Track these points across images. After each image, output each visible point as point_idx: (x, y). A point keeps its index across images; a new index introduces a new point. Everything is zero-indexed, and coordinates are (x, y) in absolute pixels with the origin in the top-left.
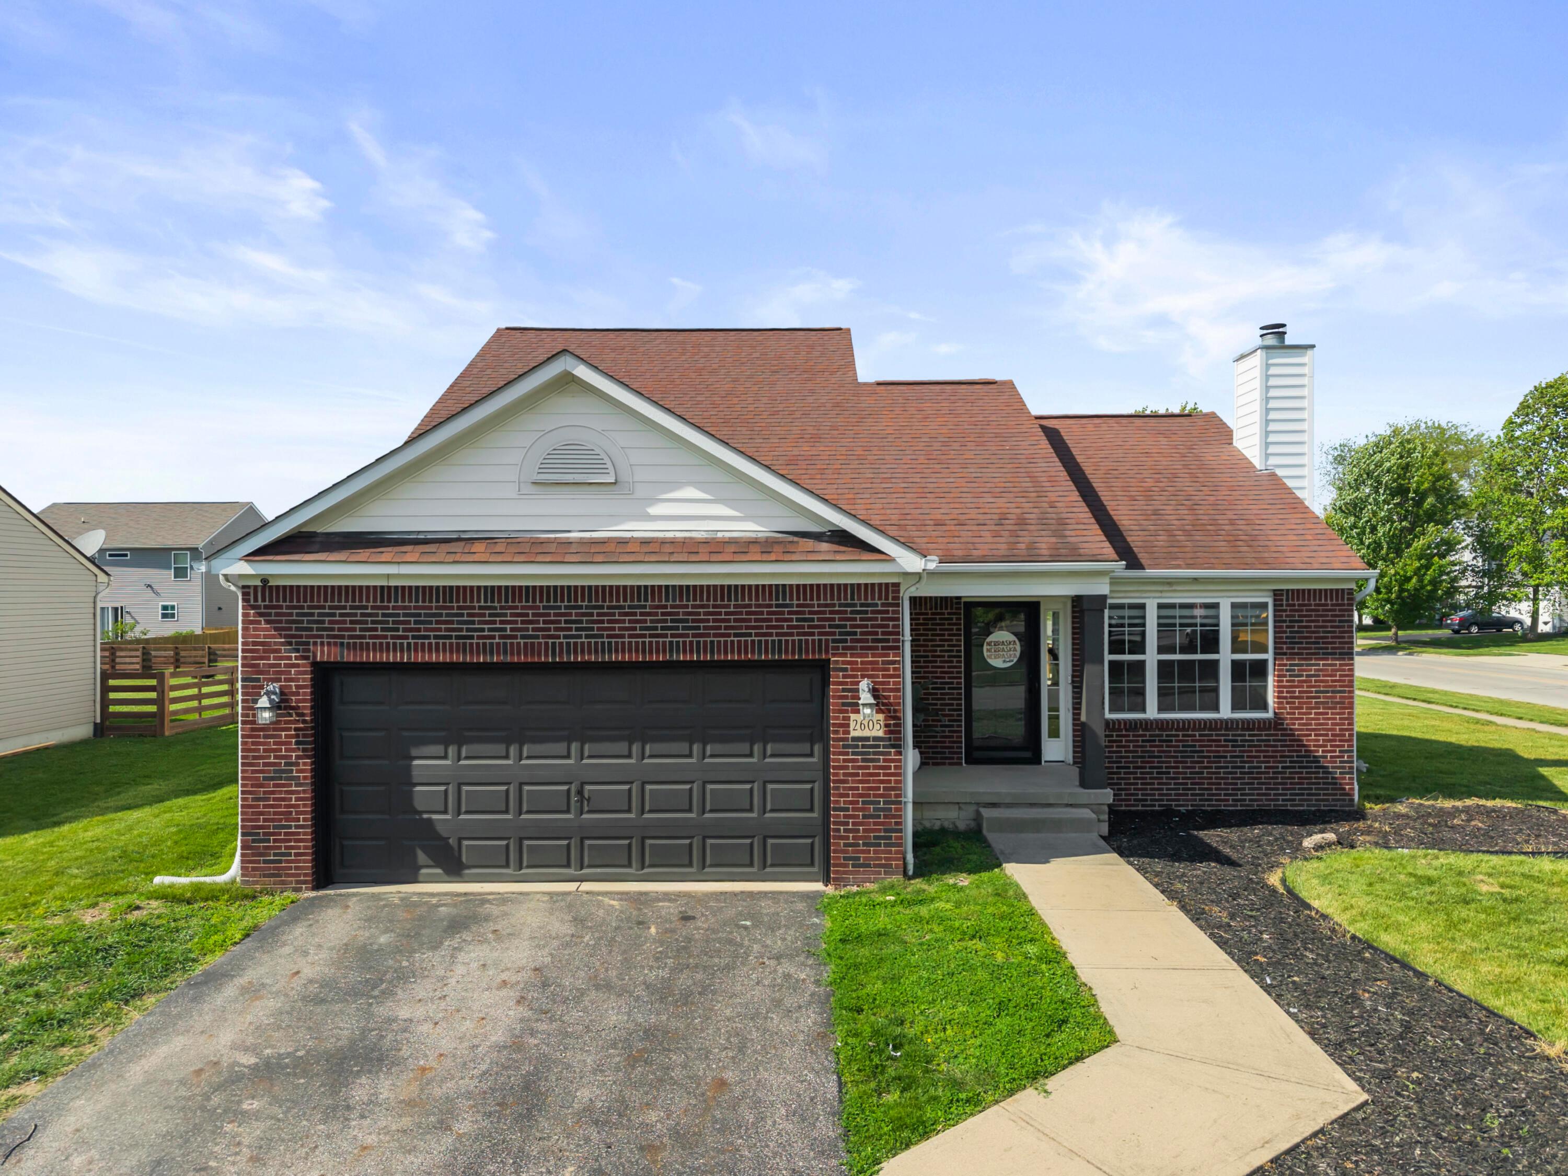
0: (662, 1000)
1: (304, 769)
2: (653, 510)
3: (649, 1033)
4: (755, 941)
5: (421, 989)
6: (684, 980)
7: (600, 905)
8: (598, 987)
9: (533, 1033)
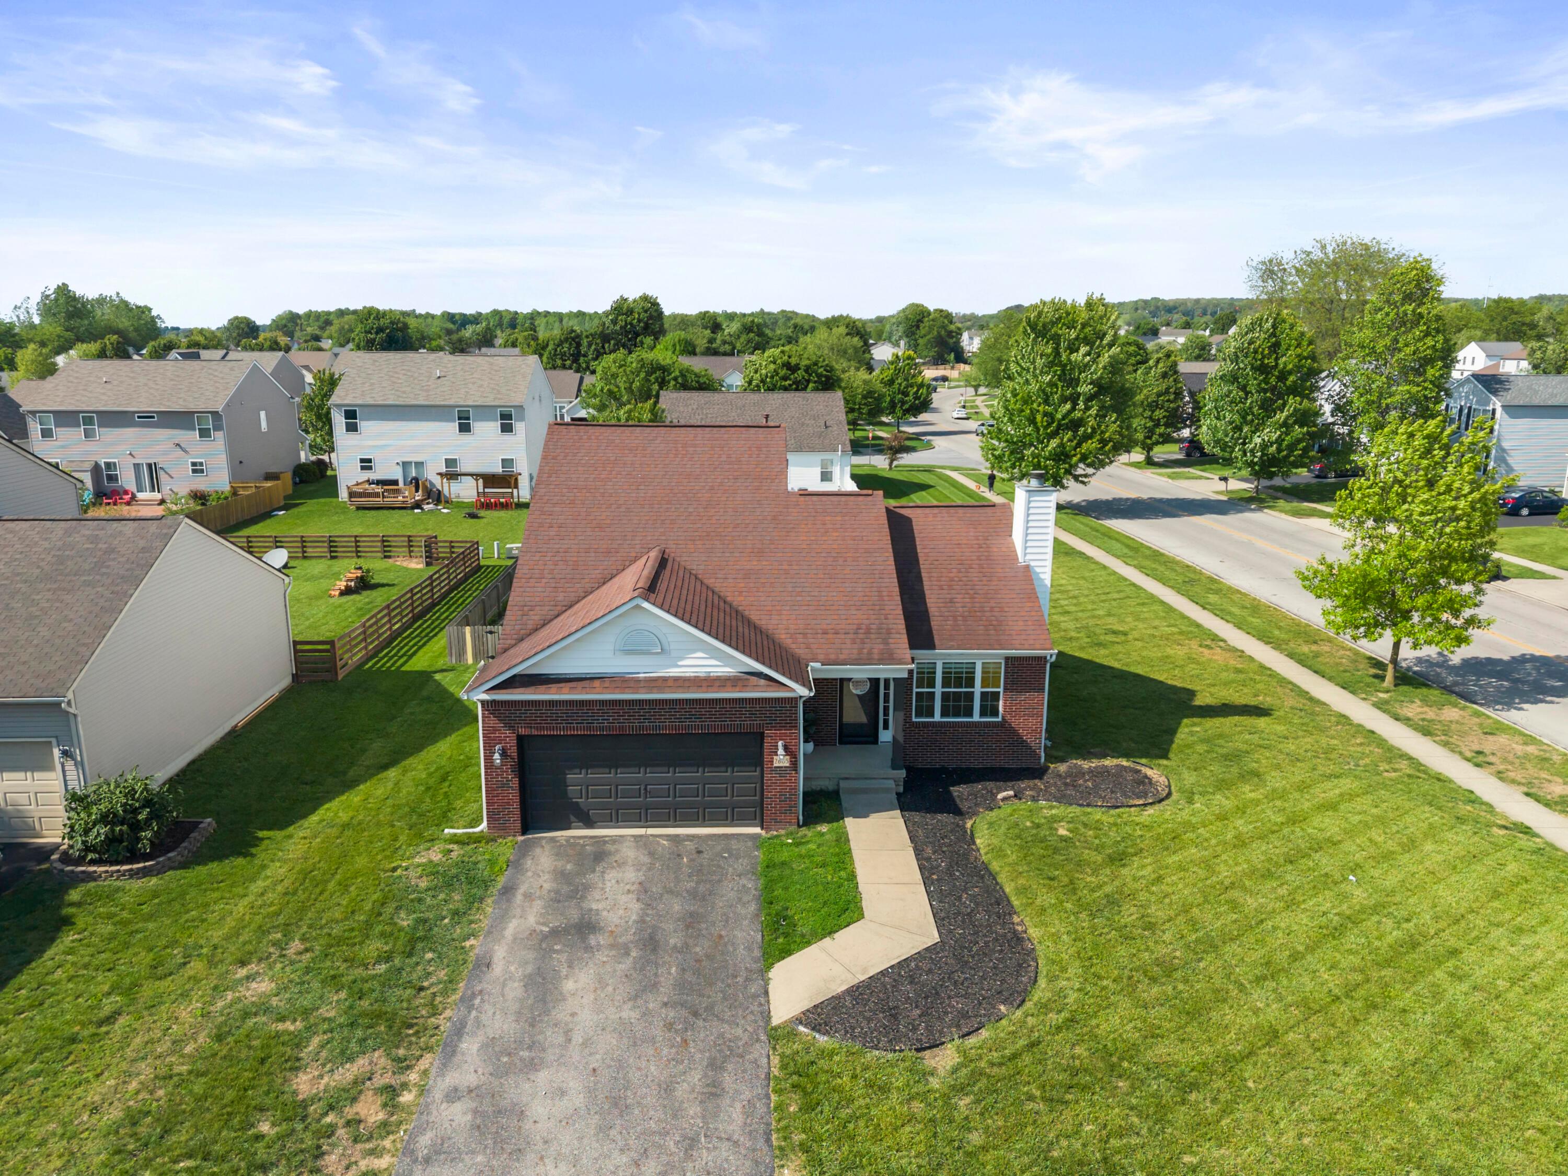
0: (694, 898)
1: (515, 784)
2: (680, 663)
3: (691, 915)
4: (730, 866)
5: (597, 894)
6: (702, 888)
7: (658, 843)
8: (667, 892)
9: (647, 915)
